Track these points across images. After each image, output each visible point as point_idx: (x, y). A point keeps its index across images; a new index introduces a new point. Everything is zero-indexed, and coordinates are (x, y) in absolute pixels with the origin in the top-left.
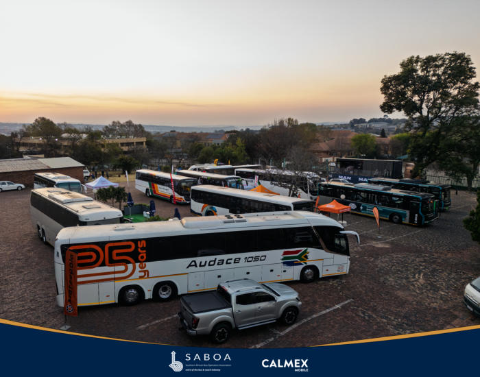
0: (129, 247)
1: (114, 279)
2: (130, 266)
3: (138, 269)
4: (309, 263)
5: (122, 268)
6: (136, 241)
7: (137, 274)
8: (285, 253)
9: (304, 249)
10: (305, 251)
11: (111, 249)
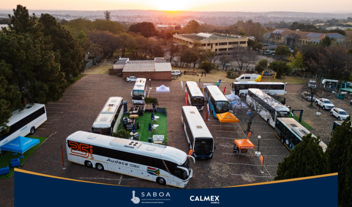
0: (87, 147)
1: (83, 157)
2: (87, 154)
3: (90, 156)
4: (160, 176)
5: (85, 153)
6: (89, 145)
7: (90, 157)
8: (148, 168)
9: (158, 169)
10: (158, 170)
11: (82, 146)
